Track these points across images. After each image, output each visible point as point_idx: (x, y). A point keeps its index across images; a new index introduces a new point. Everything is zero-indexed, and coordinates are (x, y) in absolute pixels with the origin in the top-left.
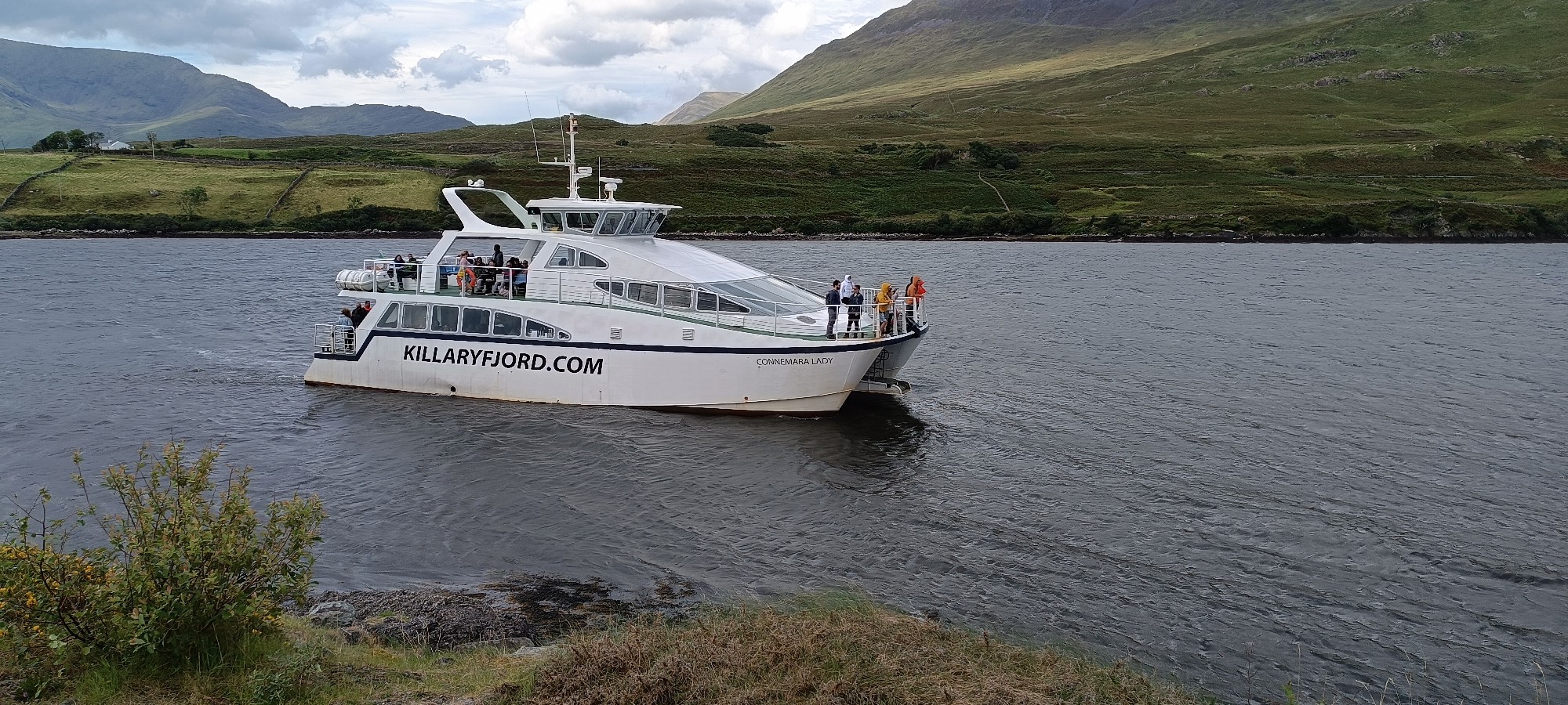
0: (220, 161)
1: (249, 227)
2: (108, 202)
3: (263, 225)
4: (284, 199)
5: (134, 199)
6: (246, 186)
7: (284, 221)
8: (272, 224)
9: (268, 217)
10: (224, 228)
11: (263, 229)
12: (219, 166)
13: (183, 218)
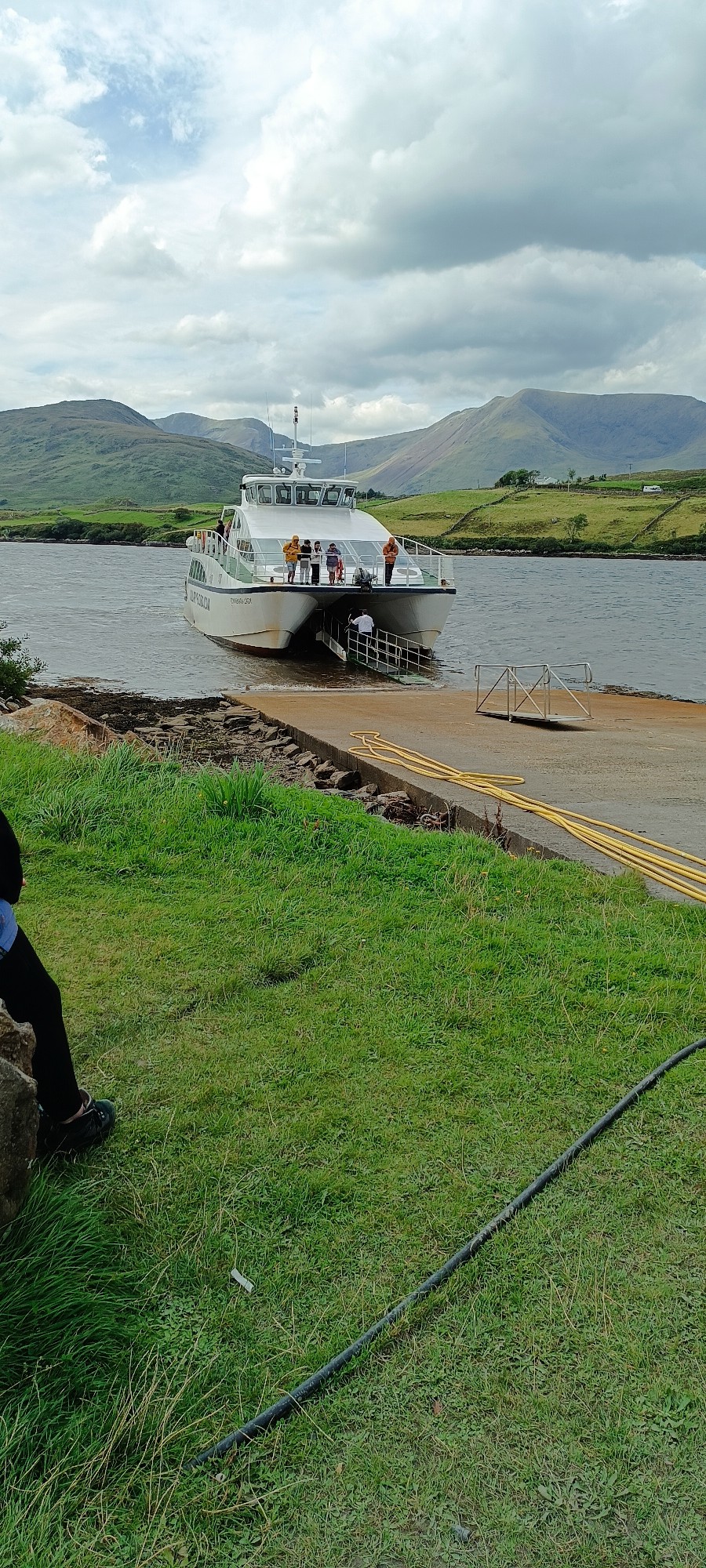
0: (617, 492)
1: (613, 549)
2: (520, 528)
3: (625, 547)
4: (652, 524)
5: (540, 526)
6: (628, 514)
7: (643, 545)
8: (633, 546)
9: (633, 541)
10: (594, 550)
11: (625, 551)
12: (615, 496)
13: (566, 541)
